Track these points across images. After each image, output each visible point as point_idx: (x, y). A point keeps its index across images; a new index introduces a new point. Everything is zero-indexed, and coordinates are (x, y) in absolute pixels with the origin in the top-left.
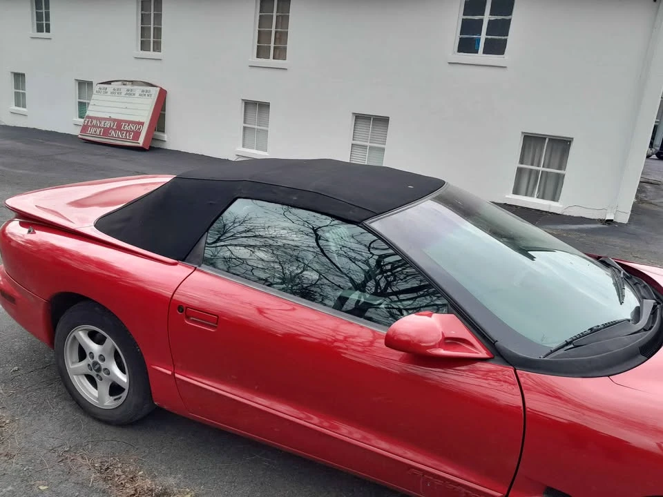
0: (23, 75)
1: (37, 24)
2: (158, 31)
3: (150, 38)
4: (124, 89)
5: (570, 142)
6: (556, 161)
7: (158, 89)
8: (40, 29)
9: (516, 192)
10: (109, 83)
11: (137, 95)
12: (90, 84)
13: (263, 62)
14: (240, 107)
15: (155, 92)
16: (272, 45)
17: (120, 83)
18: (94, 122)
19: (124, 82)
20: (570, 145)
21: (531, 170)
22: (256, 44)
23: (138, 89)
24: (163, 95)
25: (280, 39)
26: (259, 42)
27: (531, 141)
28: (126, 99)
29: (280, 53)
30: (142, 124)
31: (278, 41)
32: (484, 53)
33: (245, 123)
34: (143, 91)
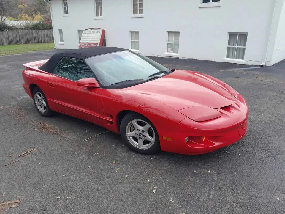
0: (62, 30)
1: (65, 11)
2: (101, 8)
3: (99, 11)
4: (91, 31)
5: (247, 34)
6: (243, 43)
7: (102, 30)
8: (66, 13)
9: (228, 57)
10: (87, 30)
11: (95, 33)
12: (82, 31)
13: (136, 15)
14: (129, 33)
15: (101, 31)
16: (138, 9)
17: (90, 29)
18: (83, 44)
19: (92, 29)
20: (247, 35)
21: (233, 48)
22: (133, 9)
23: (96, 31)
24: (104, 32)
25: (141, 6)
26: (134, 8)
27: (232, 36)
28: (92, 35)
29: (141, 11)
30: (97, 43)
31: (140, 7)
32: (212, 2)
33: (131, 39)
34: (97, 31)
